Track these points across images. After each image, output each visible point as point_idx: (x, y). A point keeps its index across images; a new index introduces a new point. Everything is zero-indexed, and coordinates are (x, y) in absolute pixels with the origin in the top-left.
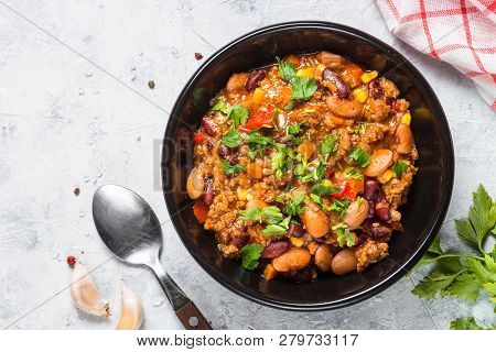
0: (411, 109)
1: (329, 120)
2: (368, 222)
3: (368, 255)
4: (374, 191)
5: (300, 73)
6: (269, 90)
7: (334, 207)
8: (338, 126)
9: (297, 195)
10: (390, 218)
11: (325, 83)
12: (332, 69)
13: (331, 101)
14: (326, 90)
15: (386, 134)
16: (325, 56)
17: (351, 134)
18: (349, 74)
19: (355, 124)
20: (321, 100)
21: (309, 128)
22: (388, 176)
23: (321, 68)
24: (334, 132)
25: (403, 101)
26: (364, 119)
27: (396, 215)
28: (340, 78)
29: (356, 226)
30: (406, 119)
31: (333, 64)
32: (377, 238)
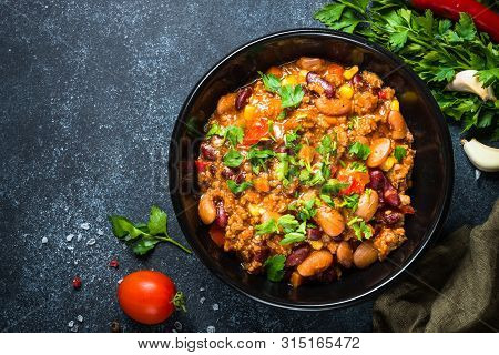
0: (397, 95)
1: (322, 121)
2: (380, 211)
3: (387, 243)
4: (379, 180)
5: (285, 82)
6: (258, 104)
7: (345, 203)
8: (332, 126)
9: (307, 200)
10: (400, 203)
11: (311, 87)
12: (314, 73)
13: (321, 102)
14: (314, 94)
15: (379, 123)
16: (305, 61)
17: (346, 130)
18: (332, 74)
19: (348, 119)
20: (310, 103)
21: (305, 132)
22: (390, 163)
23: (304, 73)
24: (330, 132)
25: (388, 89)
26: (355, 114)
27: (405, 199)
28: (323, 79)
29: (370, 217)
30: (395, 105)
31: (315, 68)
32: (392, 225)
